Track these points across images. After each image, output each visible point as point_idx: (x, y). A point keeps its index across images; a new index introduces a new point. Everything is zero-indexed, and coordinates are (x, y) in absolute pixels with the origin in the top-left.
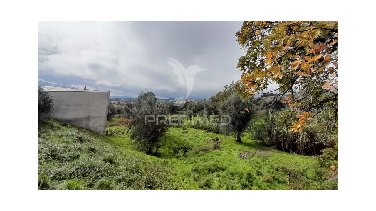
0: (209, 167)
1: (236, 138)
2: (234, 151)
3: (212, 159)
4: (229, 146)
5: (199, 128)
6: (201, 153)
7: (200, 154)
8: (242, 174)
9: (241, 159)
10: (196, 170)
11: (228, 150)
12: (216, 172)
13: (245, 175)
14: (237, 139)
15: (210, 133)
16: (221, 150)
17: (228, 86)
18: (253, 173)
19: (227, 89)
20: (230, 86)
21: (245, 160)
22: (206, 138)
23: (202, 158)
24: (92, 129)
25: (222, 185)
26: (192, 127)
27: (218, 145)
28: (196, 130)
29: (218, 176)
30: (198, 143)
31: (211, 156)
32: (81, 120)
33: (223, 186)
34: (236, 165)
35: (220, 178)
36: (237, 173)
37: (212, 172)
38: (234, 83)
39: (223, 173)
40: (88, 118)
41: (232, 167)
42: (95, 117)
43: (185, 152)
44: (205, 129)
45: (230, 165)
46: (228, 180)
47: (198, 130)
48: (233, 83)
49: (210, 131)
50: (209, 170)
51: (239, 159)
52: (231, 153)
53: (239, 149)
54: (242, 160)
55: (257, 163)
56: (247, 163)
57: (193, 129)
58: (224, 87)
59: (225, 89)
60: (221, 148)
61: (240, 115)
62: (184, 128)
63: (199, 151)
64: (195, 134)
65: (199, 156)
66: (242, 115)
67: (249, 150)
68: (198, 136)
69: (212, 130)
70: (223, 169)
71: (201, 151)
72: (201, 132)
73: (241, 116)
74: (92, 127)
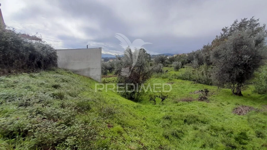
0: (185, 118)
1: (234, 90)
2: (227, 105)
3: (193, 110)
4: (221, 98)
5: (187, 79)
6: (181, 103)
7: (179, 104)
8: (232, 133)
9: (235, 115)
10: (168, 118)
11: (218, 103)
12: (193, 125)
13: (236, 134)
14: (235, 92)
15: (199, 85)
16: (208, 102)
17: (229, 28)
18: (250, 133)
19: (225, 32)
20: (231, 28)
21: (241, 116)
22: (194, 89)
23: (180, 107)
24: (92, 77)
25: (197, 139)
26: (179, 78)
27: (206, 97)
28: (183, 81)
29: (196, 129)
30: (183, 93)
31: (193, 107)
32: (84, 70)
33: (198, 141)
34: (227, 121)
35: (197, 131)
36: (223, 129)
37: (189, 124)
38: (238, 23)
39: (204, 127)
40: (89, 69)
41: (219, 122)
42: (93, 69)
43: (163, 100)
44: (194, 80)
45: (217, 119)
46: (209, 136)
47: (185, 81)
48: (235, 23)
49: (200, 83)
50: (185, 121)
51: (232, 115)
52: (222, 106)
53: (235, 103)
54: (237, 116)
55: (260, 122)
56: (243, 120)
57: (180, 81)
58: (223, 30)
59: (223, 32)
60: (209, 100)
61: (242, 60)
62: (170, 79)
63: (179, 101)
64: (181, 84)
65: (178, 105)
66: (245, 61)
67: (252, 106)
68: (184, 87)
69: (202, 81)
70: (203, 122)
71: (181, 101)
72: (188, 83)
73: (242, 62)
74: (92, 76)
